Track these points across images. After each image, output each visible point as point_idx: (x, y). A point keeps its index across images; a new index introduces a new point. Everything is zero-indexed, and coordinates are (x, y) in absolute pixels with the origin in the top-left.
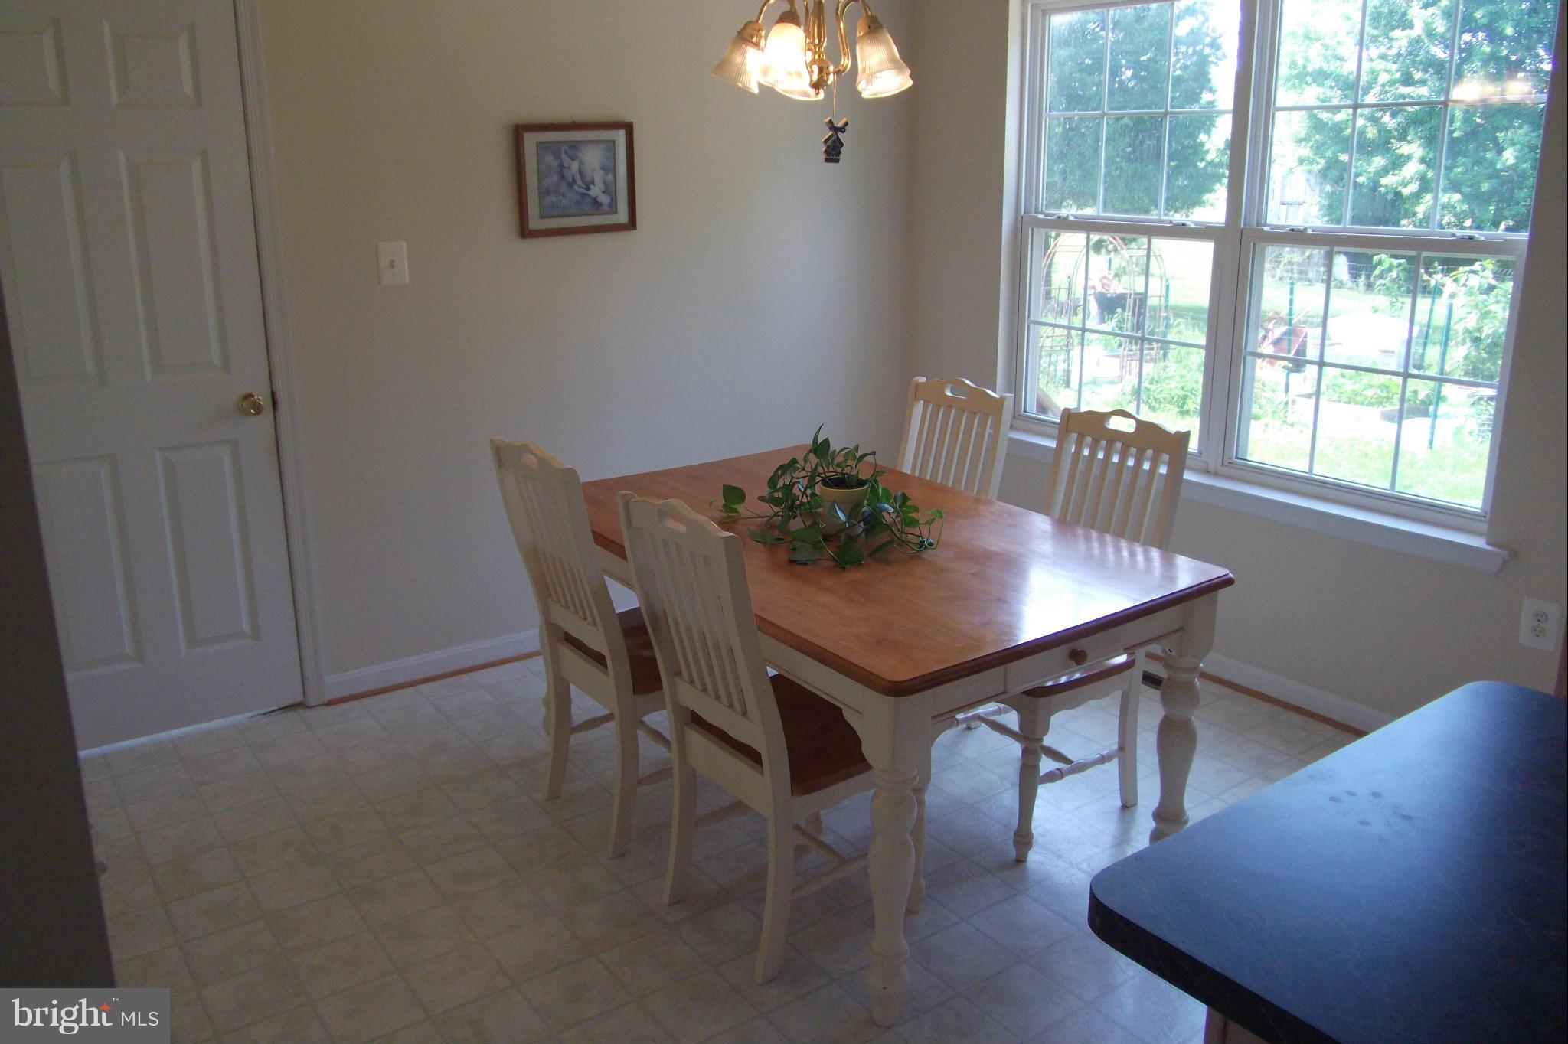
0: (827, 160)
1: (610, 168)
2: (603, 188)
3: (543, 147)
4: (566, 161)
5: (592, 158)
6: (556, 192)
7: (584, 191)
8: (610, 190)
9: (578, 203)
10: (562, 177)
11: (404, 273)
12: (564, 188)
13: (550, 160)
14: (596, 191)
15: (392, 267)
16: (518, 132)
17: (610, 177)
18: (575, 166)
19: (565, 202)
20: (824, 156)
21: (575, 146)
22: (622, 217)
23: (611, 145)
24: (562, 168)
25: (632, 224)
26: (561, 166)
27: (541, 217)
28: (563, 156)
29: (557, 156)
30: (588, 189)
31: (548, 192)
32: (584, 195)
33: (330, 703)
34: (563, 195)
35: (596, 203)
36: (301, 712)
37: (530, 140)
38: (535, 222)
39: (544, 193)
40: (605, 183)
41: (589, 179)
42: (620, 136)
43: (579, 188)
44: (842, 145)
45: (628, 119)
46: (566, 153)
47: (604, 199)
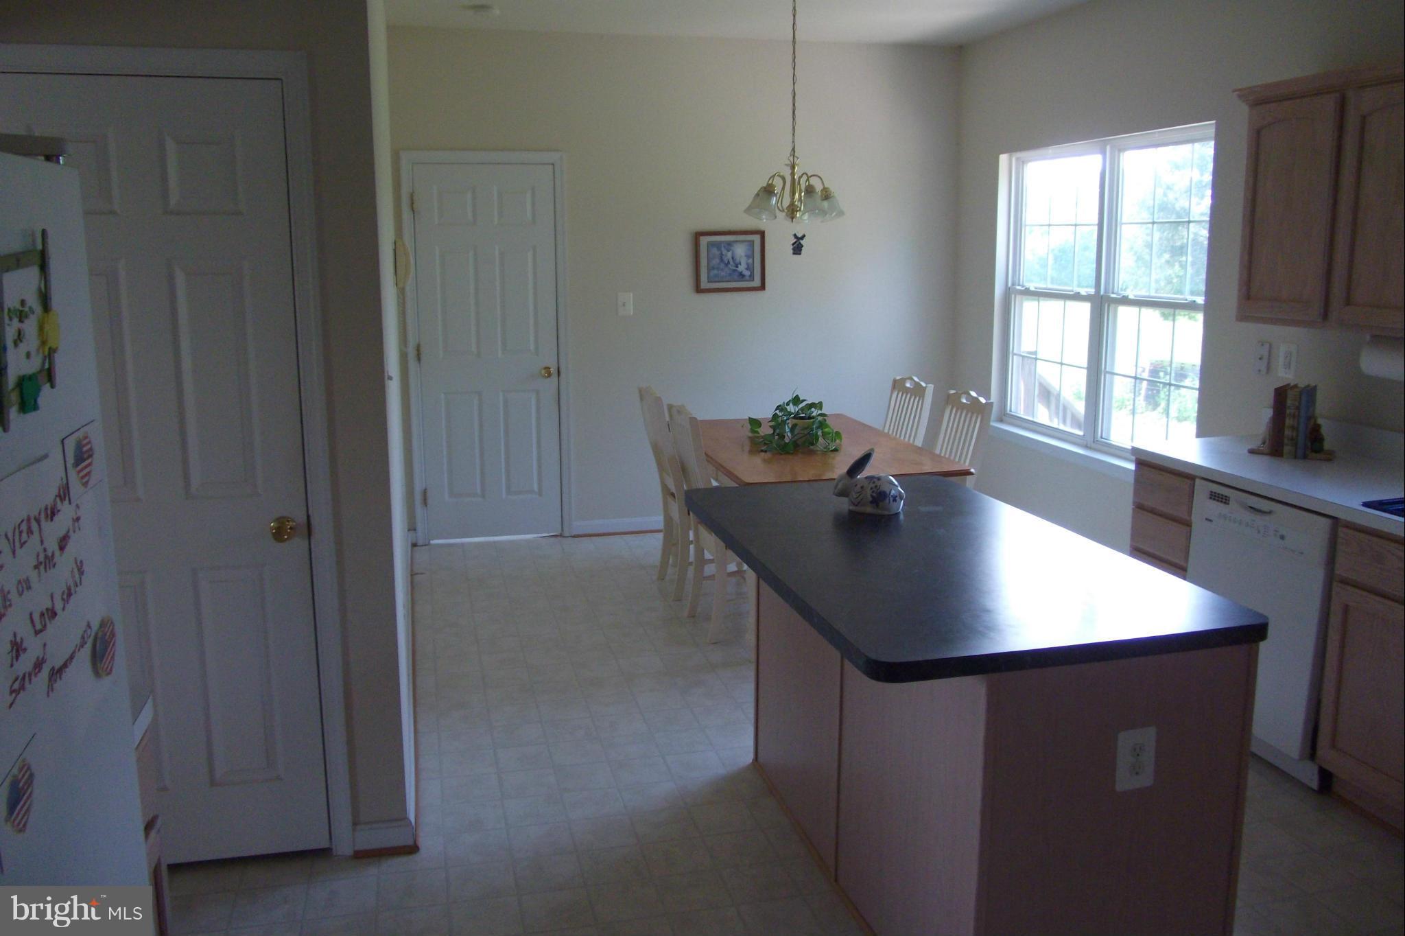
0: (794, 254)
1: (751, 256)
2: (746, 267)
3: (711, 245)
4: (724, 252)
5: (740, 251)
6: (718, 269)
7: (735, 268)
8: (750, 268)
9: (730, 275)
10: (722, 260)
11: (630, 309)
12: (722, 266)
13: (715, 251)
14: (742, 268)
15: (624, 305)
16: (698, 235)
17: (750, 261)
18: (729, 254)
19: (723, 274)
20: (792, 251)
21: (729, 245)
22: (757, 283)
23: (752, 243)
24: (721, 256)
25: (763, 287)
26: (722, 254)
27: (708, 282)
28: (723, 249)
29: (719, 249)
30: (737, 267)
31: (713, 268)
32: (734, 271)
33: (574, 537)
34: (722, 270)
35: (741, 275)
36: (559, 538)
37: (704, 241)
38: (704, 284)
39: (710, 269)
40: (748, 264)
41: (737, 261)
42: (757, 238)
43: (732, 266)
44: (802, 246)
45: (762, 228)
46: (724, 247)
47: (747, 273)
